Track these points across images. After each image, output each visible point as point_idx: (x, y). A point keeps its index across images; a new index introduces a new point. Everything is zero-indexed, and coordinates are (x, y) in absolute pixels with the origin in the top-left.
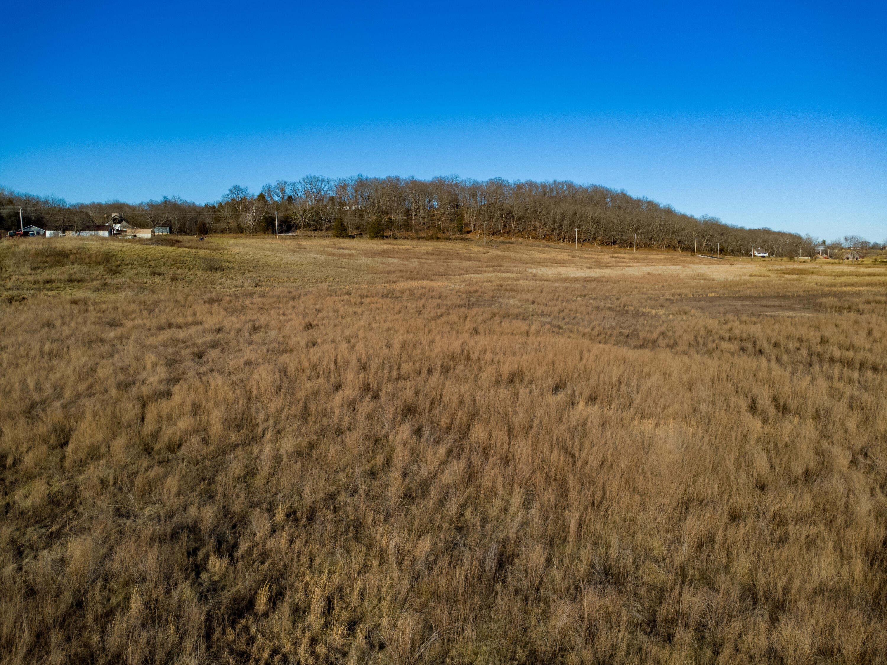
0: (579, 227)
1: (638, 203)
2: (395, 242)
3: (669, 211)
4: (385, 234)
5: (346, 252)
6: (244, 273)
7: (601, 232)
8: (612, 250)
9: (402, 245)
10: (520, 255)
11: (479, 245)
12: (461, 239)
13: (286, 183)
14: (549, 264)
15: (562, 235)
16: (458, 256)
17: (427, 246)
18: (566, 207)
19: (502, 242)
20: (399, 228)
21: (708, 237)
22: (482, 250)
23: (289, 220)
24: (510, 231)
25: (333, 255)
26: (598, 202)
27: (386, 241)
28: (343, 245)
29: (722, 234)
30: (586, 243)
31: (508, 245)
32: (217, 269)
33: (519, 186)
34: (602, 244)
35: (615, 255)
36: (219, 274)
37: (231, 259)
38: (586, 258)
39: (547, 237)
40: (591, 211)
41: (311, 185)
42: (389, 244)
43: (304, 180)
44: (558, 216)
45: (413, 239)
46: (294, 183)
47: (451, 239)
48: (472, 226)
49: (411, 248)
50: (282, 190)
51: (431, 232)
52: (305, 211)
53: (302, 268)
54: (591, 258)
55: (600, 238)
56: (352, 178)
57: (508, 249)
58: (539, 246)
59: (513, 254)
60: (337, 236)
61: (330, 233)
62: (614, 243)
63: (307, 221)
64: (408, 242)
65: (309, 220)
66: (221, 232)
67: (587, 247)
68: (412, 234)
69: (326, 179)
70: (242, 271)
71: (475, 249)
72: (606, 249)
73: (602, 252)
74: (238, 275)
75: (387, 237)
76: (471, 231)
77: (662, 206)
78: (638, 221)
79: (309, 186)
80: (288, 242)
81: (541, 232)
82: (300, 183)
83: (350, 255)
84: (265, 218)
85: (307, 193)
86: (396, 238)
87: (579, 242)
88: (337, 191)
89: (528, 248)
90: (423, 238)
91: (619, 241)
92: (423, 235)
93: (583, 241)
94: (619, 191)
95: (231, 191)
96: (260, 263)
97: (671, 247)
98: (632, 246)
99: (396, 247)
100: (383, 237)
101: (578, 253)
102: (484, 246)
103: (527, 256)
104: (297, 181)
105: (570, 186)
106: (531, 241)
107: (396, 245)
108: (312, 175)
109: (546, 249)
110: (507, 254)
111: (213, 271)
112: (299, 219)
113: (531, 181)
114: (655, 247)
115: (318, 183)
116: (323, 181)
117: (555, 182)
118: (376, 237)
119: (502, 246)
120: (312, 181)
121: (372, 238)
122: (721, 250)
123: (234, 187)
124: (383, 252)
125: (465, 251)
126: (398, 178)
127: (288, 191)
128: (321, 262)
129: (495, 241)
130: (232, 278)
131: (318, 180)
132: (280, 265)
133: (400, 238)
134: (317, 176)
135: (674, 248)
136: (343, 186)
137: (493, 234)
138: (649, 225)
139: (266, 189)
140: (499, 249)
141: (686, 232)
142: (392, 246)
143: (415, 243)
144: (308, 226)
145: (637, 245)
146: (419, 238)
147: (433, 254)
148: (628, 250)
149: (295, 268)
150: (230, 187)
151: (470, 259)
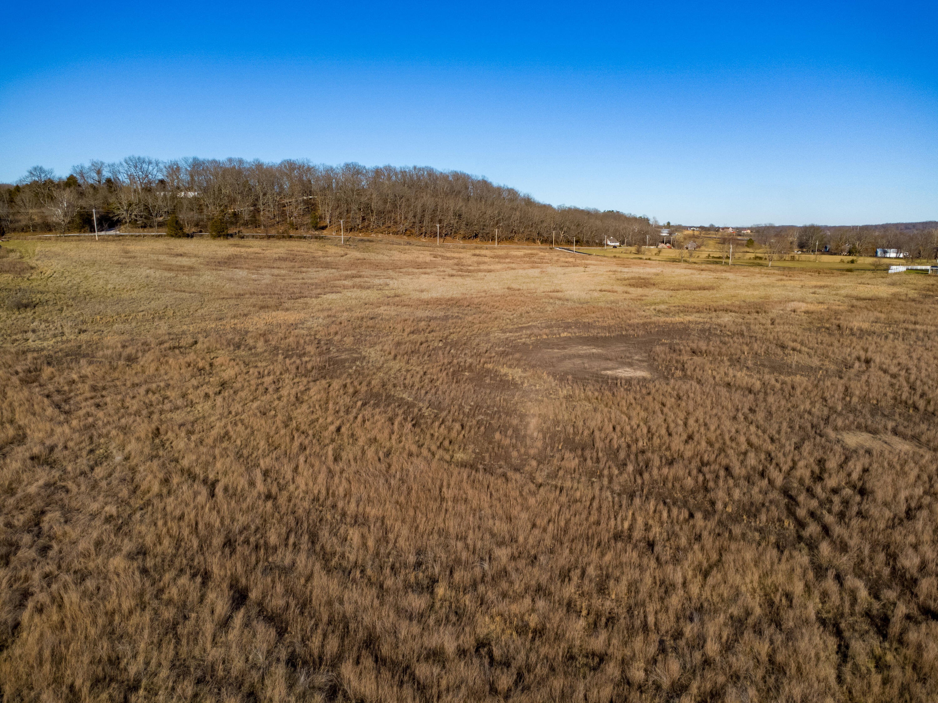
0: (440, 221)
1: (499, 190)
2: (242, 242)
3: (528, 202)
4: (230, 232)
5: (185, 261)
6: (61, 310)
7: (463, 226)
8: (474, 245)
9: (250, 247)
10: (380, 257)
11: (336, 245)
12: (316, 238)
13: (102, 164)
14: (410, 270)
15: (424, 230)
16: (314, 262)
17: (278, 247)
18: (428, 200)
19: (362, 240)
20: (246, 224)
21: (565, 229)
22: (340, 251)
23: (111, 215)
24: (368, 226)
25: (170, 269)
26: (459, 192)
27: (231, 241)
28: (180, 250)
29: (578, 225)
30: (448, 238)
31: (367, 243)
32: (26, 306)
33: (378, 172)
34: (464, 238)
35: (477, 252)
36: (29, 314)
37: (41, 288)
38: (448, 258)
39: (407, 232)
40: (453, 204)
41: (136, 167)
42: (235, 245)
43: (126, 162)
44: (419, 210)
45: (262, 238)
46: (113, 165)
47: (305, 238)
48: (328, 221)
49: (260, 251)
50: (99, 172)
51: (281, 229)
52: (130, 205)
53: (134, 296)
54: (454, 258)
55: (462, 232)
56: (186, 160)
57: (366, 250)
58: (400, 244)
59: (372, 256)
60: (172, 236)
61: (163, 231)
62: (476, 236)
63: (133, 217)
64: (256, 242)
65: (136, 216)
66: (23, 230)
67: (450, 243)
68: (260, 232)
69: (153, 161)
70: (59, 307)
71: (332, 250)
72: (468, 244)
73: (464, 248)
74: (54, 313)
75: (232, 236)
76: (326, 227)
77: (522, 195)
78: (499, 214)
79: (133, 170)
80: (112, 247)
81: (402, 228)
82: (121, 164)
83: (191, 268)
84: (80, 215)
85: (130, 177)
86: (243, 237)
87: (441, 236)
88: (169, 175)
89: (389, 246)
90: (273, 237)
91: (480, 235)
92: (273, 232)
93: (444, 236)
94: (480, 178)
95: (31, 173)
96: (81, 291)
97: (531, 240)
98: (493, 239)
99: (243, 250)
100: (228, 236)
101: (439, 251)
102: (341, 246)
103: (387, 258)
104: (117, 162)
105: (431, 173)
106: (392, 237)
107: (243, 246)
108: (137, 156)
109: (407, 247)
110: (366, 255)
111: (22, 309)
112: (123, 214)
113: (389, 166)
114: (516, 240)
115: (144, 165)
116: (150, 163)
117: (415, 168)
118: (219, 236)
119: (361, 245)
120: (138, 163)
121: (214, 237)
122: (577, 242)
123: (35, 169)
124: (229, 258)
125: (320, 253)
126: (241, 161)
127: (106, 174)
128: (156, 282)
129: (354, 239)
130: (46, 321)
131: (144, 162)
132: (106, 292)
133: (247, 237)
134: (142, 156)
135: (534, 241)
136: (174, 169)
137: (351, 230)
138: (510, 217)
139: (78, 170)
140: (358, 250)
141: (545, 225)
142: (238, 249)
143: (264, 243)
144: (134, 223)
145: (499, 238)
146: (269, 237)
147: (285, 260)
148: (489, 245)
149: (125, 296)
150: (30, 168)
151: (327, 265)
